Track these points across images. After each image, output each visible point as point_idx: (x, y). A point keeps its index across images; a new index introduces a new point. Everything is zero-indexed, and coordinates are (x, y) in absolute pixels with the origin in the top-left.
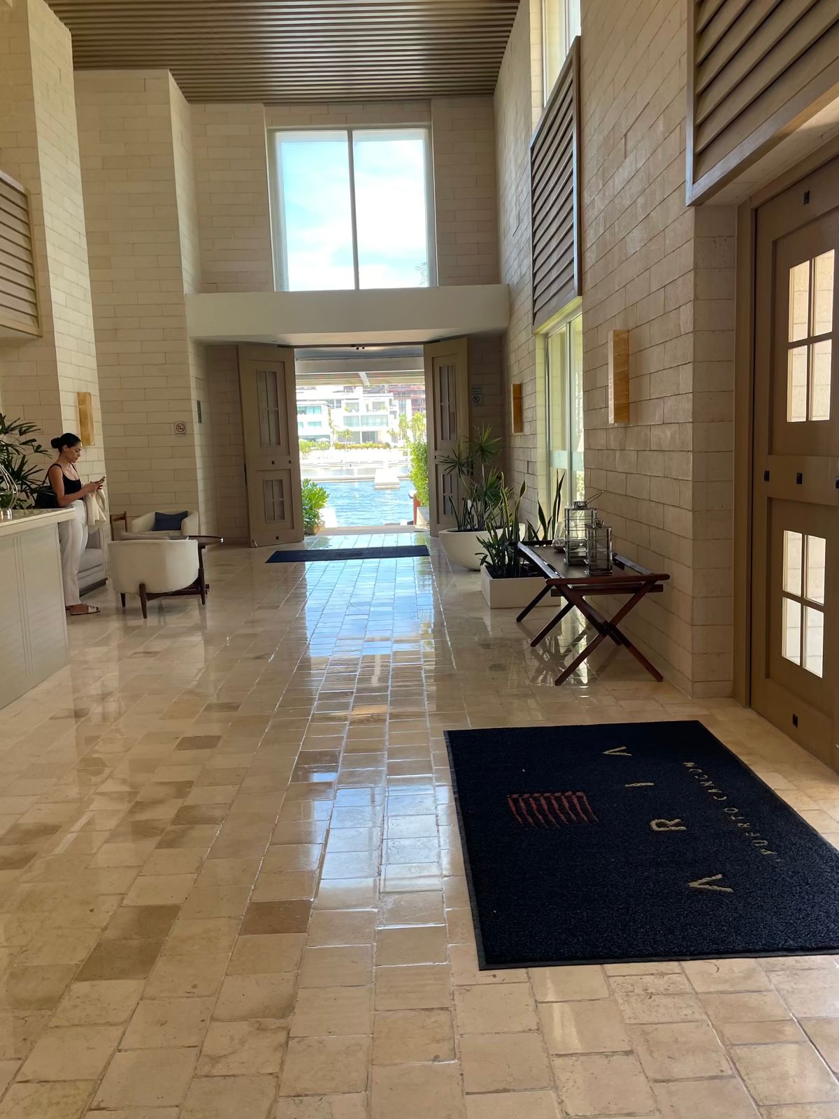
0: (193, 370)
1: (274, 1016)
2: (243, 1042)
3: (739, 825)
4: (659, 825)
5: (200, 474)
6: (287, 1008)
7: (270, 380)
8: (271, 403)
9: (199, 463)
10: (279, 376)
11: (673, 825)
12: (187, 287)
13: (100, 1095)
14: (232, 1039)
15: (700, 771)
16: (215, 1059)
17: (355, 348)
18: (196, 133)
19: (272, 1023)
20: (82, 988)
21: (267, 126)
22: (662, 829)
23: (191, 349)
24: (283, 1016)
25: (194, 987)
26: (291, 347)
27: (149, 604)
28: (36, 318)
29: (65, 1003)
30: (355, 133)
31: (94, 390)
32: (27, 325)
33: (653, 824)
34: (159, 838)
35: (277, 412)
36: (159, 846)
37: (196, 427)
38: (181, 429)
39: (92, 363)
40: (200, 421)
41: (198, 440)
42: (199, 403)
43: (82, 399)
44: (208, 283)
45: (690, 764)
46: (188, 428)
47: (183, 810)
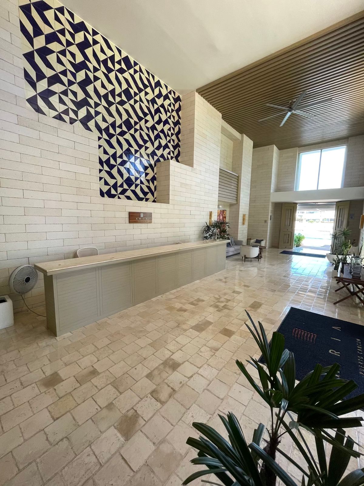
0: (270, 208)
1: (214, 350)
2: (207, 351)
3: (359, 362)
4: (331, 352)
5: (268, 231)
6: (217, 350)
7: (290, 211)
8: (289, 216)
9: (269, 229)
10: (292, 210)
11: (336, 353)
12: (272, 191)
13: (182, 349)
14: (206, 350)
15: (360, 343)
16: (201, 352)
18: (280, 156)
19: (214, 351)
20: (191, 330)
21: (298, 152)
22: (332, 353)
23: (270, 204)
24: (216, 351)
25: (206, 338)
26: (296, 203)
27: (246, 259)
28: (237, 200)
29: (187, 331)
31: (247, 214)
32: (235, 202)
33: (330, 351)
34: (217, 309)
36: (217, 311)
37: (269, 221)
38: (266, 221)
39: (248, 208)
40: (271, 220)
41: (269, 224)
42: (271, 216)
43: (244, 216)
44: (278, 190)
45: (358, 340)
46: (267, 222)
47: (226, 305)
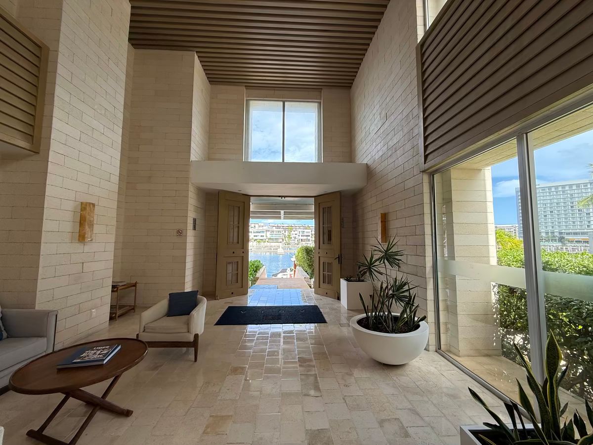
0: (191, 200)
5: (189, 259)
7: (236, 210)
8: (236, 223)
9: (190, 252)
10: (241, 209)
12: (193, 158)
17: (280, 198)
18: (212, 96)
21: (246, 97)
23: (192, 190)
26: (249, 196)
28: (31, 136)
30: (286, 103)
35: (238, 227)
37: (191, 233)
38: (180, 233)
40: (194, 228)
41: (190, 240)
42: (195, 220)
46: (184, 232)
